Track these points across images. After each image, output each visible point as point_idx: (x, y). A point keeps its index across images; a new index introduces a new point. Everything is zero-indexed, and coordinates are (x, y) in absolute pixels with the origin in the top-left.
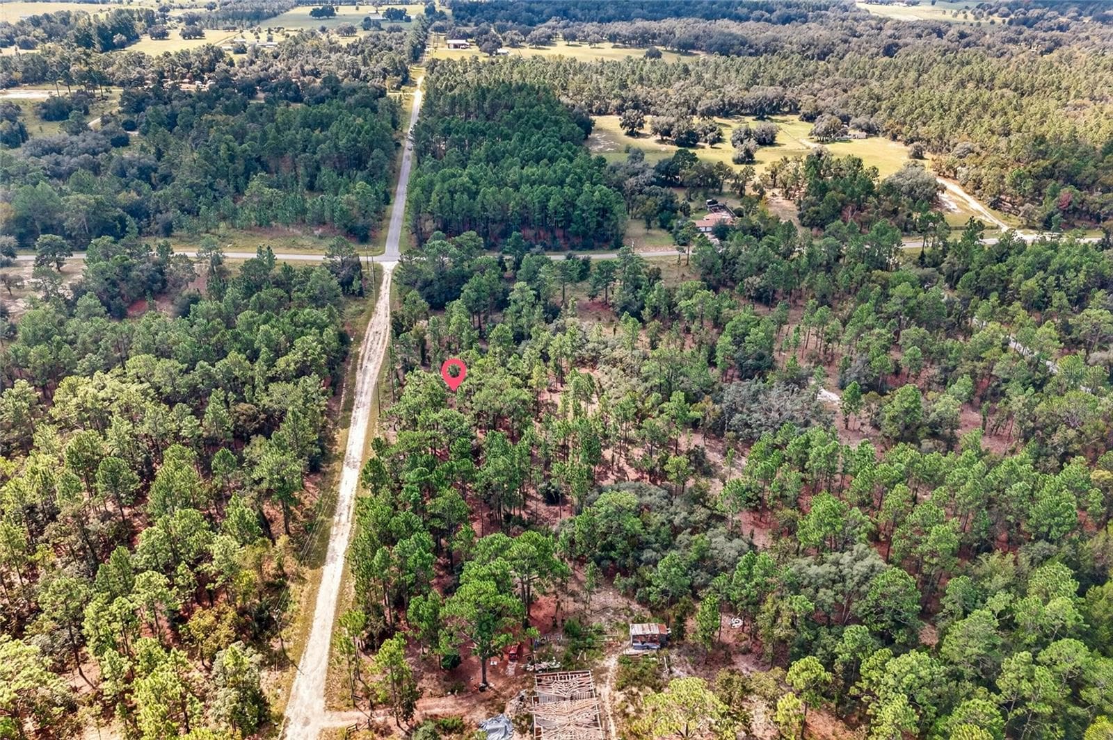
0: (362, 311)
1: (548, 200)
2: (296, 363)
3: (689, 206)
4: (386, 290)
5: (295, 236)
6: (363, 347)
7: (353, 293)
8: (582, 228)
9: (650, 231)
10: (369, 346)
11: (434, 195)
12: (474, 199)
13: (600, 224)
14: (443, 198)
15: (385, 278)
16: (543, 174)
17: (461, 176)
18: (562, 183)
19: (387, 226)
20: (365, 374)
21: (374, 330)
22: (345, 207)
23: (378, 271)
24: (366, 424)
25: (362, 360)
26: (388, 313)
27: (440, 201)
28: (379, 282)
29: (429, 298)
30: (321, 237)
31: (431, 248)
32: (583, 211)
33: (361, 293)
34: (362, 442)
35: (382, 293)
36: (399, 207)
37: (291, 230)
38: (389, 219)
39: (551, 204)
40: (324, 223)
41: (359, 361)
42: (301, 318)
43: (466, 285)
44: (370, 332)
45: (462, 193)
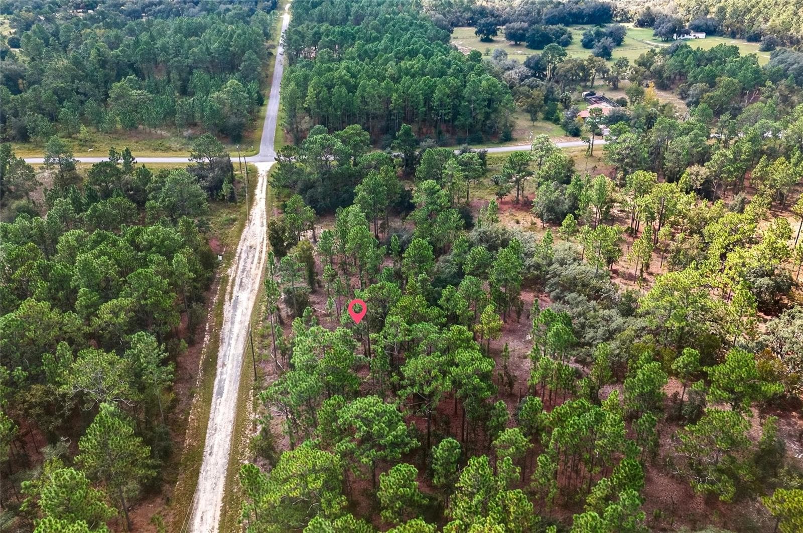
0: (234, 220)
1: (433, 92)
2: (127, 312)
3: (569, 98)
4: (261, 193)
5: (162, 137)
6: (234, 267)
7: (223, 199)
8: (470, 120)
9: (535, 123)
10: (241, 267)
11: (310, 89)
12: (354, 93)
13: (487, 116)
14: (319, 92)
15: (260, 180)
16: (424, 66)
17: (337, 69)
18: (442, 73)
19: (262, 127)
20: (235, 308)
21: (248, 243)
22: (216, 106)
23: (253, 173)
24: (236, 395)
25: (233, 286)
26: (265, 223)
27: (317, 95)
28: (253, 185)
29: (313, 202)
30: (190, 138)
31: (312, 143)
32: (470, 102)
33: (232, 198)
34: (230, 428)
35: (257, 197)
36: (273, 107)
37: (159, 132)
38: (263, 118)
39: (437, 95)
40: (195, 125)
41: (229, 288)
42: (145, 238)
43: (359, 186)
44: (242, 247)
45: (340, 87)
